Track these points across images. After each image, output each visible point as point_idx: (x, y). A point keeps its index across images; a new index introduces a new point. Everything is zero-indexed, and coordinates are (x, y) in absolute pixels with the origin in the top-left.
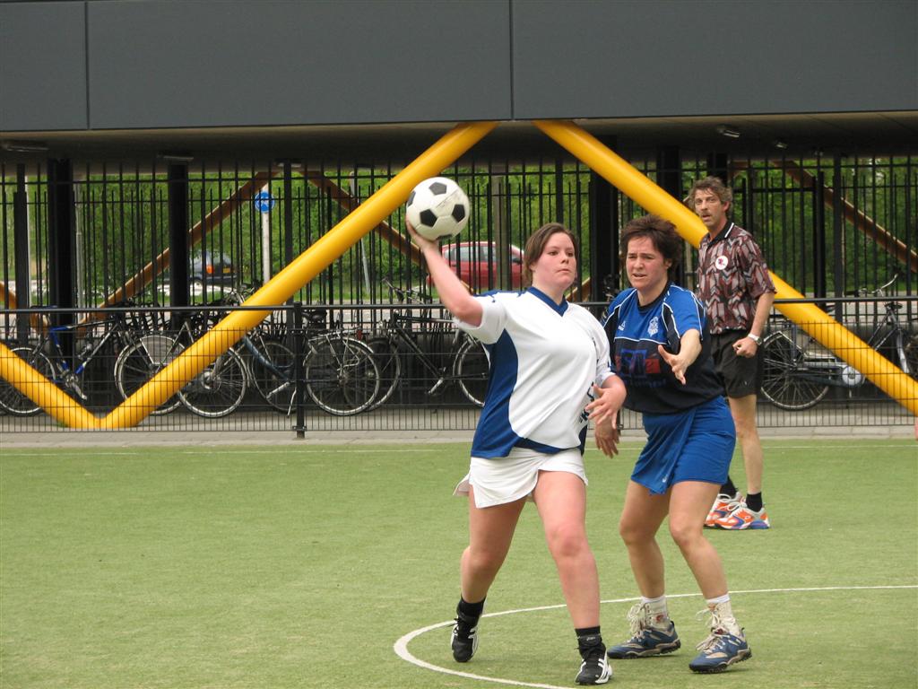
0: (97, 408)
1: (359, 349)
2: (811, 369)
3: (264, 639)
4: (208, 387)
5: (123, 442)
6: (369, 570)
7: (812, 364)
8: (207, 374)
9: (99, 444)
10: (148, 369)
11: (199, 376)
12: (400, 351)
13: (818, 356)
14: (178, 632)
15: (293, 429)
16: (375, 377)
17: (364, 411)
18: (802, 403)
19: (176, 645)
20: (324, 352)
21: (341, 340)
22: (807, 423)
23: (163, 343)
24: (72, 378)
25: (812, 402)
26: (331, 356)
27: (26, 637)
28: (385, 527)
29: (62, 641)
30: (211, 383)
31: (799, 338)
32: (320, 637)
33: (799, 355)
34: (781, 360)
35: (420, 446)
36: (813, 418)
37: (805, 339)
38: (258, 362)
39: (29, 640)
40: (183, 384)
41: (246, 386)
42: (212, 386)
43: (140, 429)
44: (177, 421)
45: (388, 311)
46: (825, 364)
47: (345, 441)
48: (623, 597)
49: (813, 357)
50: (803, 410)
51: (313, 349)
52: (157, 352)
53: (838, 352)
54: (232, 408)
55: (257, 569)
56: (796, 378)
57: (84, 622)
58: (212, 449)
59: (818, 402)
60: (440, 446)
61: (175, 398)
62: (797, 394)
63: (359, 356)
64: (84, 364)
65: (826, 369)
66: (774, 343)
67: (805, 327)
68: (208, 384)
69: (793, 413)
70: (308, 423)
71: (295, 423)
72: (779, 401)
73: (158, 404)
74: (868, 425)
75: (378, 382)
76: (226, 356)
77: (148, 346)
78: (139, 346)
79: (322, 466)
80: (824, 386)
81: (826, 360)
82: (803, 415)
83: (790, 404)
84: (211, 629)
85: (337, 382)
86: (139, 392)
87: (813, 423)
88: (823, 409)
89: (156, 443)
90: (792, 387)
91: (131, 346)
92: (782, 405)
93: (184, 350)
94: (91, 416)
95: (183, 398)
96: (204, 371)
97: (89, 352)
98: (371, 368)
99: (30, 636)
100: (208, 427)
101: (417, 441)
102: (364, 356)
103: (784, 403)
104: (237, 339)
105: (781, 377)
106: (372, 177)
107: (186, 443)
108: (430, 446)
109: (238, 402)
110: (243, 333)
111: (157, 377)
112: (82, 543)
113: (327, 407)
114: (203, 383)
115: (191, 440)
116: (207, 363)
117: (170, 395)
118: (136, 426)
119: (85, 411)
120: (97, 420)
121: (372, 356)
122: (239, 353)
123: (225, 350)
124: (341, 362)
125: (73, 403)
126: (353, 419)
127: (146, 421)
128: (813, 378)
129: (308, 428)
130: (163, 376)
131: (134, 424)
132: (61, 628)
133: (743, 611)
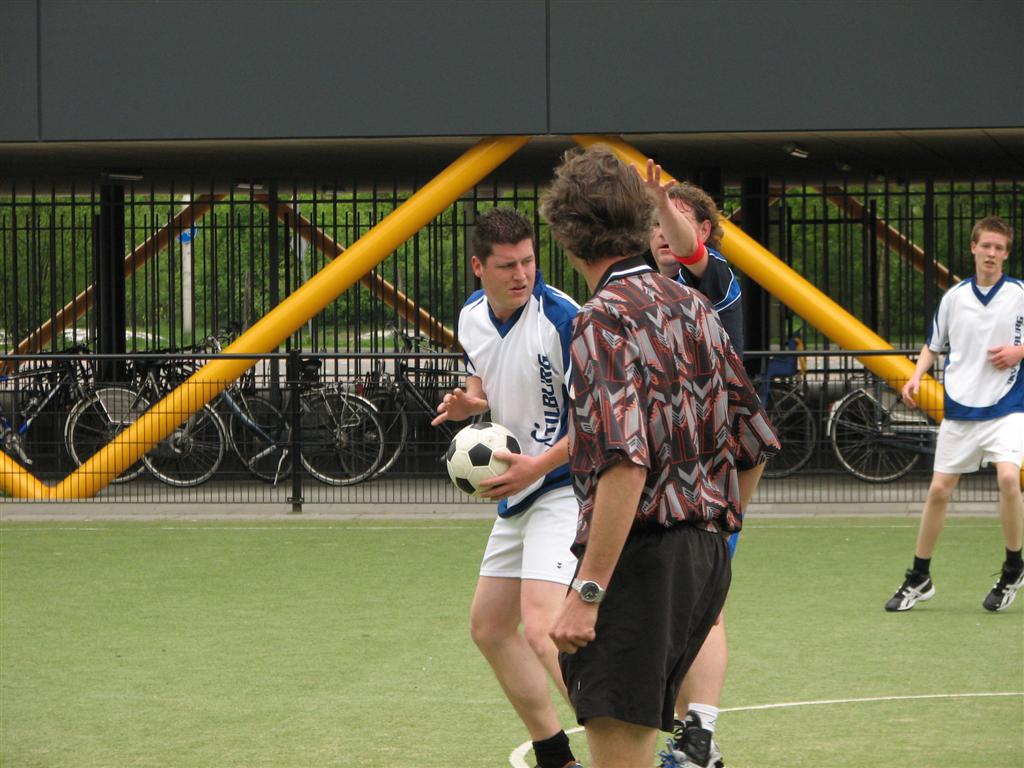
0: (45, 474)
1: (360, 407)
2: (900, 434)
3: (351, 751)
4: (178, 451)
5: (85, 516)
6: (444, 669)
7: (902, 428)
8: (179, 435)
9: (57, 518)
10: (105, 428)
11: (167, 437)
12: (406, 409)
13: (909, 418)
14: (243, 742)
15: (288, 501)
16: (378, 438)
17: (365, 480)
18: (888, 474)
19: (247, 757)
20: (318, 408)
21: (338, 396)
22: (894, 498)
23: (125, 398)
24: (14, 438)
25: (900, 473)
26: (327, 414)
27: (62, 747)
28: (441, 618)
29: (108, 753)
30: (182, 446)
31: (885, 396)
32: (417, 749)
33: (885, 417)
34: (863, 423)
35: (445, 522)
36: (902, 493)
37: (893, 398)
38: (238, 420)
39: (65, 750)
40: (148, 446)
41: (224, 450)
42: (183, 450)
43: (97, 500)
44: (141, 490)
45: (392, 361)
46: (916, 428)
47: (352, 516)
48: (760, 703)
49: (902, 420)
50: (888, 482)
51: (305, 406)
52: (118, 408)
53: (932, 414)
54: (207, 475)
55: (307, 667)
56: (881, 445)
57: (125, 729)
58: (195, 524)
59: (907, 473)
60: (468, 522)
61: (140, 463)
62: (882, 462)
63: (360, 415)
64: (29, 422)
65: (917, 435)
66: (856, 402)
67: (893, 384)
68: (178, 447)
69: (877, 486)
70: (306, 494)
71: (290, 494)
72: (860, 471)
73: (119, 469)
74: (975, 501)
75: (382, 446)
76: (199, 413)
77: (106, 401)
78: (95, 400)
79: (336, 545)
80: (913, 453)
81: (916, 424)
82: (890, 489)
83: (874, 475)
84: (281, 739)
85: (333, 445)
86: (97, 457)
87: (902, 498)
88: (913, 481)
89: (124, 517)
90: (875, 455)
91: (85, 400)
92: (864, 476)
93: (150, 407)
94: (38, 483)
95: (148, 463)
96: (175, 431)
97: (34, 407)
98: (374, 429)
99: (65, 745)
100: (178, 497)
101: (440, 516)
102: (367, 415)
103: (866, 474)
104: (214, 394)
105: (863, 443)
106: (375, 201)
107: (161, 517)
108: (457, 522)
109: (214, 469)
110: (222, 386)
111: (118, 439)
112: (83, 635)
113: (321, 476)
114: (172, 446)
115: (166, 514)
116: (178, 423)
117: (134, 459)
118: (94, 496)
119: (31, 477)
120: (45, 488)
121: (376, 415)
122: (215, 409)
123: (199, 406)
124: (339, 421)
125: (16, 467)
126: (352, 489)
127: (104, 491)
128: (900, 445)
129: (306, 500)
130: (125, 436)
131: (92, 494)
132: (101, 736)
133: (911, 720)
